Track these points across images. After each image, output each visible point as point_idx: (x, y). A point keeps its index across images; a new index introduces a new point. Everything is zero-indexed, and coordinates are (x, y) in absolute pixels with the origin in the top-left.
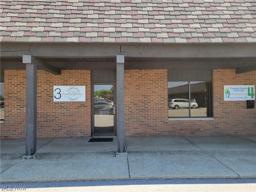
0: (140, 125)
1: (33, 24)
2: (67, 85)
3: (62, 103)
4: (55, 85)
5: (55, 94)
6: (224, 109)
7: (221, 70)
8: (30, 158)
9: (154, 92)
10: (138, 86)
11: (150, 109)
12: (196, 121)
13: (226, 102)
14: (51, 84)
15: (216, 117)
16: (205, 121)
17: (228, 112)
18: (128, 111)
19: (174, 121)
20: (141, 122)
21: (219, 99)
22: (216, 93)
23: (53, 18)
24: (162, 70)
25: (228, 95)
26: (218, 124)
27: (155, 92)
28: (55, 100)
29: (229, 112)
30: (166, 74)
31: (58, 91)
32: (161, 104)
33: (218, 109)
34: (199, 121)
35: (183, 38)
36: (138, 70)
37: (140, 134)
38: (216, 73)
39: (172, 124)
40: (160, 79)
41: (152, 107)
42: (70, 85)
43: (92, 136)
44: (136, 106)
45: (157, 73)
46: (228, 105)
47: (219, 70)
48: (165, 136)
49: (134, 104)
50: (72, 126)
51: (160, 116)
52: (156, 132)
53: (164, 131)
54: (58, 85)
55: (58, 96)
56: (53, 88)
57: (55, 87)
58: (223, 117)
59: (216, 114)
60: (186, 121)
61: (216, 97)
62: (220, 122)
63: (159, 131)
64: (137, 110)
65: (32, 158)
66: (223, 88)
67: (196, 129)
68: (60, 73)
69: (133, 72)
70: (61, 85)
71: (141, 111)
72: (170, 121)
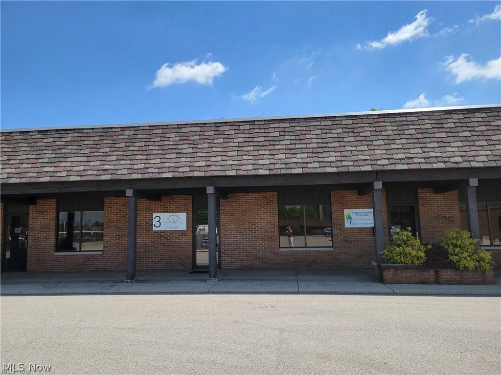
0: (247, 256)
1: (135, 162)
2: (167, 212)
3: (161, 232)
4: (155, 212)
5: (155, 222)
6: (346, 237)
7: (340, 192)
8: (130, 282)
9: (262, 219)
10: (245, 211)
11: (259, 238)
12: (313, 251)
13: (347, 228)
14: (151, 211)
15: (336, 247)
16: (322, 251)
17: (350, 241)
18: (234, 241)
19: (286, 252)
20: (248, 252)
21: (339, 225)
22: (335, 219)
23: (153, 154)
24: (271, 193)
25: (349, 220)
26: (339, 255)
27: (264, 219)
28: (154, 229)
29: (352, 241)
30: (276, 197)
31: (158, 219)
32: (271, 232)
33: (338, 237)
34: (316, 251)
35: (266, 169)
36: (244, 194)
37: (247, 266)
38: (334, 195)
39: (284, 256)
40: (269, 203)
41: (260, 236)
42: (170, 212)
43: (193, 269)
44: (242, 235)
45: (265, 197)
46: (351, 233)
47: (338, 191)
48: (275, 269)
49: (240, 233)
50: (172, 257)
51: (270, 246)
52: (265, 264)
53: (274, 264)
54: (158, 212)
55: (157, 224)
56: (152, 215)
57: (155, 215)
58: (345, 247)
59: (336, 243)
60: (300, 251)
61: (336, 223)
62: (340, 253)
63: (269, 264)
64: (243, 238)
65: (132, 282)
66: (344, 213)
67: (313, 261)
68: (160, 200)
69: (238, 196)
70: (161, 212)
71: (248, 240)
72: (281, 251)
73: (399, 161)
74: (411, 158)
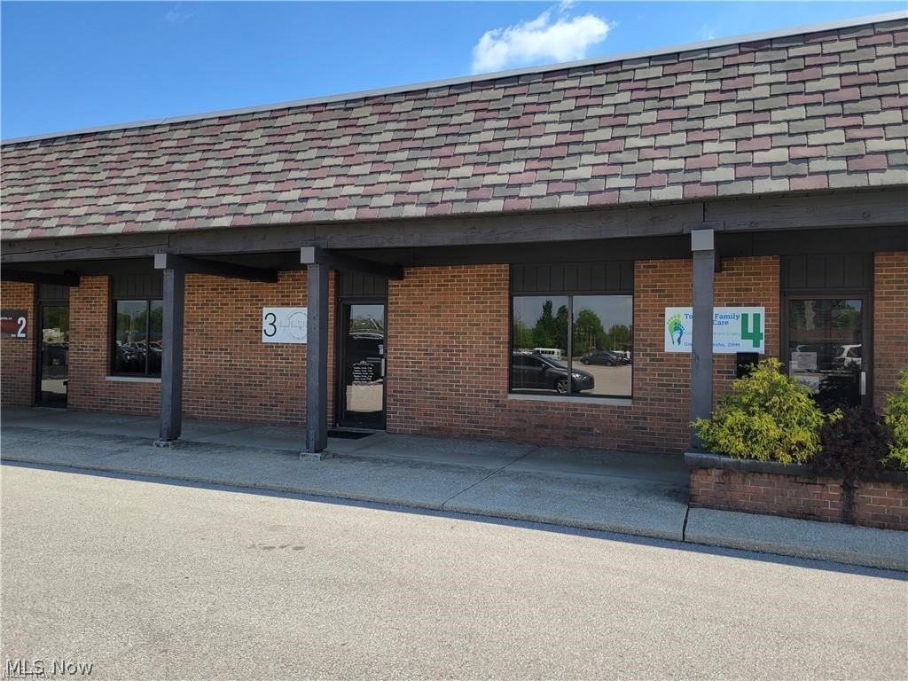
0: (439, 407)
1: (174, 195)
2: (287, 305)
3: (278, 345)
4: (267, 305)
5: (266, 325)
6: (666, 375)
7: (658, 263)
8: (164, 446)
9: (474, 325)
10: (437, 307)
11: (465, 368)
12: (582, 405)
13: (670, 354)
14: (259, 302)
15: (639, 399)
16: (606, 406)
17: (676, 386)
18: (412, 371)
19: (521, 402)
20: (441, 399)
21: (650, 345)
22: (642, 330)
24: (495, 267)
25: (677, 335)
26: (645, 419)
27: (477, 325)
28: (265, 339)
29: (681, 386)
30: (505, 276)
31: (271, 318)
32: (490, 356)
33: (645, 374)
34: (590, 406)
36: (437, 269)
37: (438, 429)
38: (642, 272)
39: (517, 411)
40: (489, 289)
41: (468, 364)
42: (294, 305)
43: (334, 426)
44: (430, 359)
45: (482, 276)
46: (678, 366)
47: (651, 263)
48: (497, 440)
49: (427, 354)
50: (296, 399)
51: (487, 387)
52: (476, 427)
53: (495, 428)
54: (272, 305)
55: (270, 330)
56: (262, 312)
57: (266, 310)
58: (660, 400)
59: (641, 389)
60: (553, 404)
61: (642, 340)
62: (650, 414)
63: (483, 427)
64: (432, 368)
65: (167, 445)
66: (663, 315)
67: (581, 429)
68: (275, 280)
69: (425, 273)
70: (277, 305)
71: (442, 372)
72: (511, 401)
73: (767, 170)
74: (807, 159)
